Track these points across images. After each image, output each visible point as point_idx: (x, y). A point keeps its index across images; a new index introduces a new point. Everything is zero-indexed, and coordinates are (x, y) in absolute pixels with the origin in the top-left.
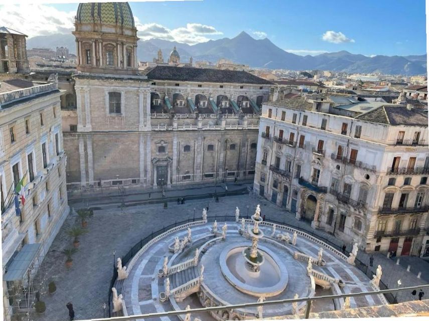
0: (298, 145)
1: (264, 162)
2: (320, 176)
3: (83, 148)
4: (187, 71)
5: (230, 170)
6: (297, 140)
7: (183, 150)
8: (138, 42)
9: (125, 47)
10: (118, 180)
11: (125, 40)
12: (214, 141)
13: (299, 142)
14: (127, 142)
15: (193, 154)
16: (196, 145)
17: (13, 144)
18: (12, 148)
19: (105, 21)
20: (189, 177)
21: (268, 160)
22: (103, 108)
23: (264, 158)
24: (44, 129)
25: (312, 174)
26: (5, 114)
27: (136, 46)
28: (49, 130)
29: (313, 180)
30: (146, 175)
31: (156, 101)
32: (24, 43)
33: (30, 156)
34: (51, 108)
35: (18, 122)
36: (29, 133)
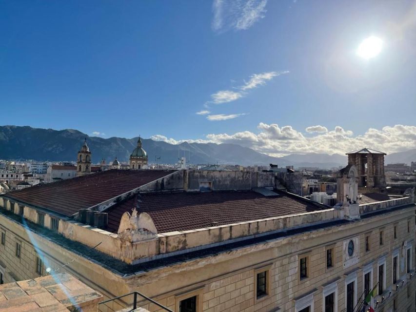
18: (366, 257)
24: (397, 242)
26: (363, 223)
28: (402, 243)
32: (382, 161)
33: (381, 267)
34: (405, 222)
35: (374, 232)
36: (383, 244)
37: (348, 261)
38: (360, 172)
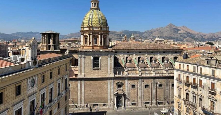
0: (199, 85)
1: (179, 96)
2: (215, 106)
3: (80, 86)
4: (134, 45)
5: (160, 100)
6: (198, 82)
7: (131, 87)
8: (109, 33)
9: (102, 35)
10: (96, 104)
11: (102, 33)
12: (148, 82)
13: (199, 83)
14: (101, 83)
15: (137, 90)
16: (139, 85)
17: (42, 84)
18: (42, 86)
19: (94, 25)
20: (135, 104)
21: (182, 95)
22: (90, 65)
23: (179, 93)
24: (60, 76)
25: (210, 104)
27: (108, 35)
28: (62, 76)
29: (211, 108)
30: (110, 102)
31: (117, 61)
32: (58, 37)
33: (51, 90)
34: (65, 66)
35: (47, 73)
36: (52, 78)
37: (30, 90)
38: (48, 43)
